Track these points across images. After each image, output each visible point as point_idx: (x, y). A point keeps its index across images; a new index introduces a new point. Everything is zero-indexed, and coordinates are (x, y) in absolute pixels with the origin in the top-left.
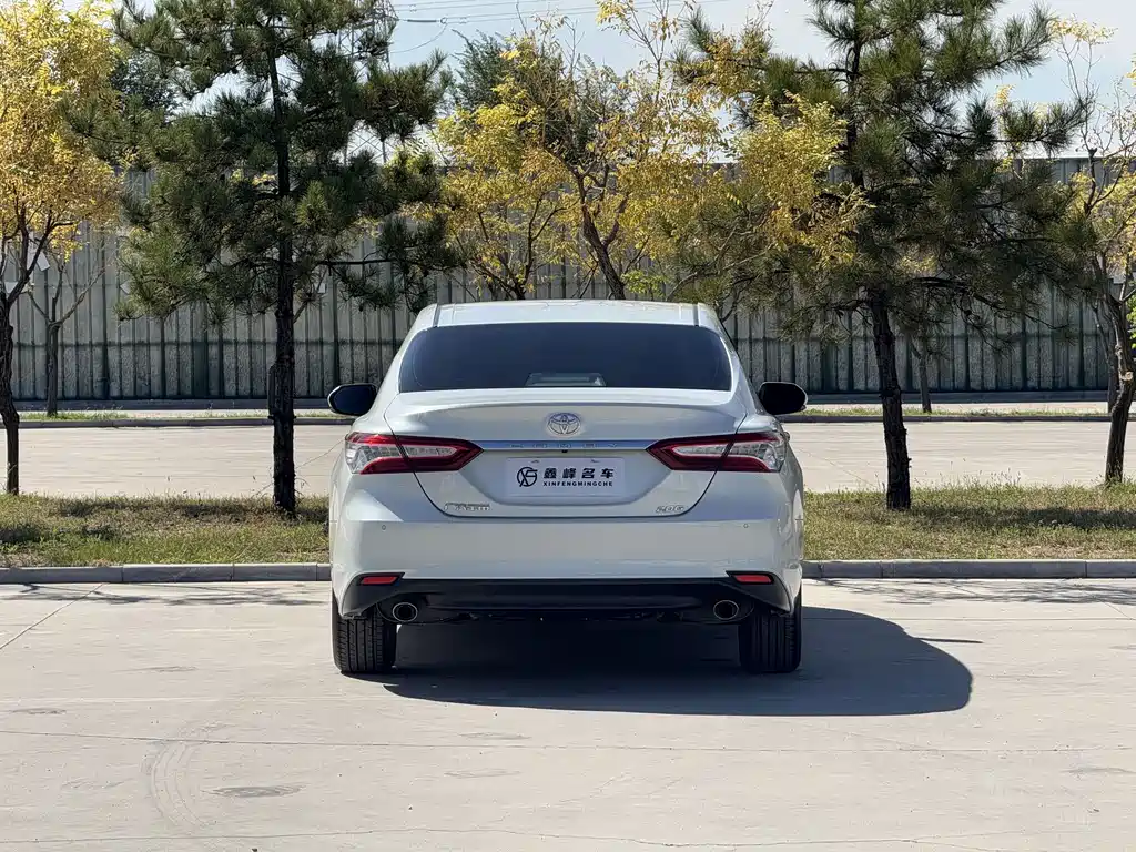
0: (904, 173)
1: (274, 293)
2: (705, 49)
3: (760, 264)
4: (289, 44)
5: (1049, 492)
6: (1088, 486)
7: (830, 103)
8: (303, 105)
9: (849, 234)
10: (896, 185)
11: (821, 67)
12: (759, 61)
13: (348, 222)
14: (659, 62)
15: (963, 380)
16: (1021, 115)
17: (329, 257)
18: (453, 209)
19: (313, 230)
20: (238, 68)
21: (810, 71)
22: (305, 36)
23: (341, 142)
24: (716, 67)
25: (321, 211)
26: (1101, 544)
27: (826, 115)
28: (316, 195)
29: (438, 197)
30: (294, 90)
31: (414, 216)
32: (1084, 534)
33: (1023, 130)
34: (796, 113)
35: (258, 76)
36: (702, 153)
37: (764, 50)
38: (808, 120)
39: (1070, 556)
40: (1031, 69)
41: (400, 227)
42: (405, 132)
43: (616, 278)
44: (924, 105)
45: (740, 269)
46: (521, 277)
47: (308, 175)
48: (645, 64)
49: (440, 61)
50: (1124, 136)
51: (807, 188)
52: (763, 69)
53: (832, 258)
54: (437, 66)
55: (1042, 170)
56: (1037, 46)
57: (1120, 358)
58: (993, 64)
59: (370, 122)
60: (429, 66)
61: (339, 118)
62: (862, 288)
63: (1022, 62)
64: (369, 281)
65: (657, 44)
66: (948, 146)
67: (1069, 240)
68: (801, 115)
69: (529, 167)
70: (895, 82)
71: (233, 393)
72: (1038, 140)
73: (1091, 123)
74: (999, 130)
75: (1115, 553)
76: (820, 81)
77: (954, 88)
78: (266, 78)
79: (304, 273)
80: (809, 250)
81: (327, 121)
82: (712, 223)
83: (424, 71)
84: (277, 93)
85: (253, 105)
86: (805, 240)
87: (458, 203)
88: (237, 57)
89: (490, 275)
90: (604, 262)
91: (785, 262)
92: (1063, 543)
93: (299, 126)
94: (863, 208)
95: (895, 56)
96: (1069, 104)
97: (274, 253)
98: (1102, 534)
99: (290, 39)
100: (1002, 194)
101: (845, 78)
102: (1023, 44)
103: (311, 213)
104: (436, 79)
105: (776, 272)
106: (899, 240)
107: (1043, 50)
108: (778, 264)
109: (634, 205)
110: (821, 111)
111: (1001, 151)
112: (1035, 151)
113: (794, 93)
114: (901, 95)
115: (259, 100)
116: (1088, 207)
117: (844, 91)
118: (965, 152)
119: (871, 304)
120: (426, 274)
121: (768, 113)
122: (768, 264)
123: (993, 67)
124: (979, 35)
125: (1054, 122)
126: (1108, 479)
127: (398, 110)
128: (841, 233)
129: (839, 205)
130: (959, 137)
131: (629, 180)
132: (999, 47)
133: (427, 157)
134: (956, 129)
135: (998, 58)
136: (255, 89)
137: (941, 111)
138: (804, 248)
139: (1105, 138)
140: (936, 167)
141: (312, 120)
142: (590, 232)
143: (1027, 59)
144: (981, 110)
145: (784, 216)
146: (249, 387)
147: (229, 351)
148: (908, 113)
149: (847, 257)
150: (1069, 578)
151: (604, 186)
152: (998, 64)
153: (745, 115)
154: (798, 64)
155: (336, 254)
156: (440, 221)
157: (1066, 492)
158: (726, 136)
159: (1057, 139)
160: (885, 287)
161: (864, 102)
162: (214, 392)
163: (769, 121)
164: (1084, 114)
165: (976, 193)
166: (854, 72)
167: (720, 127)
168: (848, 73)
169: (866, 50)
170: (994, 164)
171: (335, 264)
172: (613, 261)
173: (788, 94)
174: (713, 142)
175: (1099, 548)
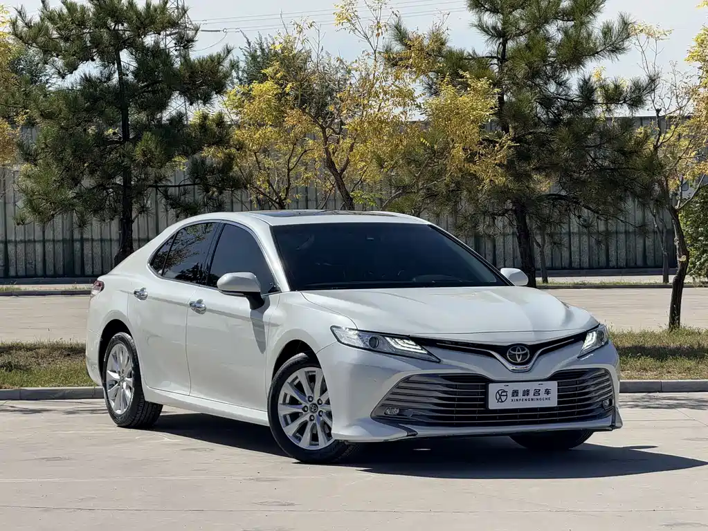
0: (536, 125)
1: (120, 207)
2: (406, 45)
3: (441, 186)
4: (129, 41)
5: (631, 335)
6: (657, 330)
7: (489, 79)
8: (138, 82)
9: (500, 165)
10: (530, 133)
11: (481, 56)
12: (440, 50)
13: (169, 158)
14: (375, 51)
15: (568, 261)
16: (612, 86)
17: (156, 182)
18: (238, 150)
19: (148, 163)
20: (95, 58)
21: (474, 58)
22: (139, 36)
23: (163, 106)
24: (413, 55)
25: (151, 152)
26: (670, 370)
27: (486, 86)
28: (147, 141)
29: (228, 142)
30: (133, 72)
31: (211, 155)
32: (658, 363)
33: (614, 96)
34: (465, 86)
35: (109, 63)
36: (404, 113)
37: (443, 44)
38: (474, 90)
39: (649, 378)
40: (619, 56)
41: (203, 161)
42: (206, 99)
43: (348, 194)
44: (549, 80)
45: (428, 189)
46: (283, 195)
47: (141, 128)
48: (366, 53)
49: (229, 51)
50: (679, 100)
51: (474, 134)
52: (442, 57)
53: (491, 180)
54: (227, 55)
55: (627, 123)
56: (623, 41)
57: (677, 247)
58: (594, 53)
59: (183, 93)
60: (222, 55)
61: (162, 91)
62: (509, 201)
63: (613, 51)
64: (182, 198)
65: (373, 40)
66: (565, 107)
67: (646, 169)
68: (470, 86)
69: (289, 122)
70: (530, 65)
71: (90, 273)
72: (624, 102)
73: (657, 92)
74: (599, 96)
75: (680, 375)
76: (481, 64)
77: (568, 69)
78: (114, 64)
79: (140, 193)
80: (474, 176)
81: (154, 92)
82: (410, 159)
83: (219, 59)
84: (121, 74)
85: (105, 82)
86: (473, 168)
87: (241, 146)
88: (94, 50)
89: (263, 194)
90: (340, 184)
91: (458, 184)
92: (645, 369)
93: (136, 96)
94: (510, 147)
95: (529, 48)
96: (644, 80)
97: (119, 180)
98: (670, 362)
99: (129, 39)
100: (601, 138)
101: (496, 62)
102: (613, 39)
103: (144, 155)
104: (226, 63)
105: (453, 190)
106: (533, 169)
107: (626, 44)
108: (453, 185)
109: (360, 147)
110: (483, 84)
111: (599, 112)
112: (622, 111)
113: (465, 72)
114: (534, 73)
115: (109, 78)
116: (656, 148)
117: (495, 71)
118: (578, 110)
119: (515, 212)
120: (221, 193)
121: (447, 85)
122: (447, 185)
123: (593, 55)
124: (585, 34)
125: (634, 91)
126: (670, 326)
127: (201, 85)
128: (496, 164)
129: (494, 146)
130: (572, 101)
131: (356, 130)
132: (598, 41)
133: (220, 116)
134: (569, 96)
135: (596, 49)
136: (106, 71)
137: (560, 84)
138: (471, 174)
139: (667, 101)
140: (556, 122)
141: (144, 92)
142: (330, 164)
143: (616, 49)
144: (587, 83)
145: (458, 152)
146: (101, 269)
147: (87, 246)
148: (538, 85)
149: (501, 181)
150: (650, 392)
151: (339, 134)
152: (597, 53)
153: (431, 88)
154: (465, 54)
155: (161, 180)
156: (230, 160)
157: (643, 335)
158: (419, 101)
159: (636, 102)
160: (524, 200)
161: (509, 78)
162: (78, 272)
163: (448, 91)
164: (653, 87)
165: (585, 137)
166: (502, 58)
167: (416, 95)
168: (499, 59)
169: (510, 44)
170: (596, 120)
171: (160, 186)
172: (348, 186)
173: (461, 72)
174: (412, 105)
175: (670, 372)
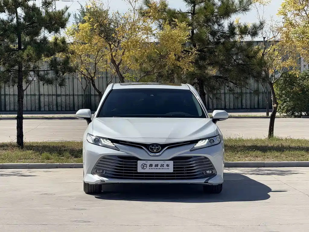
0: (208, 44)
1: (17, 80)
2: (148, 6)
3: (165, 72)
4: (21, 3)
5: (251, 140)
6: (263, 138)
7: (186, 22)
8: (26, 22)
9: (192, 62)
10: (206, 48)
11: (184, 12)
12: (165, 9)
13: (39, 58)
14: (134, 9)
16: (244, 26)
17: (34, 69)
18: (72, 54)
19: (30, 60)
20: (6, 11)
21: (180, 13)
22: (26, 1)
23: (37, 34)
24: (152, 11)
25: (31, 55)
26: (268, 157)
27: (185, 26)
28: (29, 50)
29: (67, 51)
30: (23, 18)
31: (60, 56)
32: (263, 154)
33: (244, 31)
34: (176, 25)
35: (12, 13)
36: (147, 38)
37: (166, 6)
38: (180, 27)
39: (259, 160)
40: (246, 12)
41: (55, 59)
42: (57, 31)
43: (121, 75)
44: (214, 23)
45: (159, 73)
46: (93, 75)
47: (27, 44)
48: (130, 10)
49: (67, 9)
50: (274, 33)
51: (179, 47)
52: (166, 12)
53: (187, 69)
54: (66, 10)
55: (250, 44)
56: (248, 6)
57: (273, 100)
58: (235, 11)
59: (46, 28)
60: (64, 10)
61: (36, 26)
62: (196, 79)
63: (244, 10)
64: (46, 76)
65: (133, 4)
66: (222, 36)
67: (258, 65)
68: (177, 25)
69: (94, 41)
70: (206, 16)
72: (249, 34)
73: (264, 29)
74: (237, 31)
75: (273, 159)
76: (183, 16)
77: (223, 18)
78: (14, 14)
79: (26, 74)
81: (33, 27)
82: (150, 59)
83: (63, 12)
84: (18, 19)
85: (10, 22)
86: (179, 64)
87: (73, 53)
88: (5, 8)
89: (83, 74)
90: (117, 70)
91: (172, 70)
92: (257, 156)
93: (24, 29)
94: (196, 54)
95: (206, 8)
96: (258, 23)
97: (16, 67)
98: (268, 153)
99: (21, 2)
100: (238, 50)
101: (191, 15)
102: (244, 5)
103: (28, 56)
104: (66, 15)
105: (170, 74)
106: (207, 64)
107: (250, 7)
108: (170, 71)
109: (127, 53)
110: (184, 24)
111: (237, 38)
112: (248, 38)
113: (175, 19)
114: (208, 20)
115: (12, 21)
116: (263, 55)
117: (190, 19)
118: (228, 37)
119: (198, 84)
120: (63, 74)
121: (167, 25)
122: (167, 71)
123: (235, 12)
124: (231, 2)
125: (253, 29)
126: (269, 136)
127: (55, 24)
128: (190, 62)
129: (189, 53)
130: (225, 33)
131: (125, 45)
132: (237, 6)
133: (64, 39)
134: (224, 31)
135: (237, 9)
136: (11, 17)
137: (219, 25)
138: (178, 66)
139: (268, 34)
140: (217, 43)
141: (29, 27)
142: (113, 61)
143: (245, 9)
144: (232, 25)
145: (172, 56)
148: (210, 25)
149: (192, 69)
150: (259, 167)
151: (117, 47)
152: (237, 11)
153: (160, 26)
154: (176, 11)
155: (36, 68)
156: (68, 58)
157: (257, 140)
158: (154, 32)
159: (254, 34)
160: (202, 78)
161: (196, 22)
162: (3, 109)
163: (167, 28)
164: (262, 27)
165: (230, 50)
166: (193, 13)
167: (153, 29)
168: (192, 14)
169: (197, 7)
170: (235, 42)
171: (36, 71)
172: (121, 70)
173: (174, 19)
174: (151, 34)
175: (268, 158)
